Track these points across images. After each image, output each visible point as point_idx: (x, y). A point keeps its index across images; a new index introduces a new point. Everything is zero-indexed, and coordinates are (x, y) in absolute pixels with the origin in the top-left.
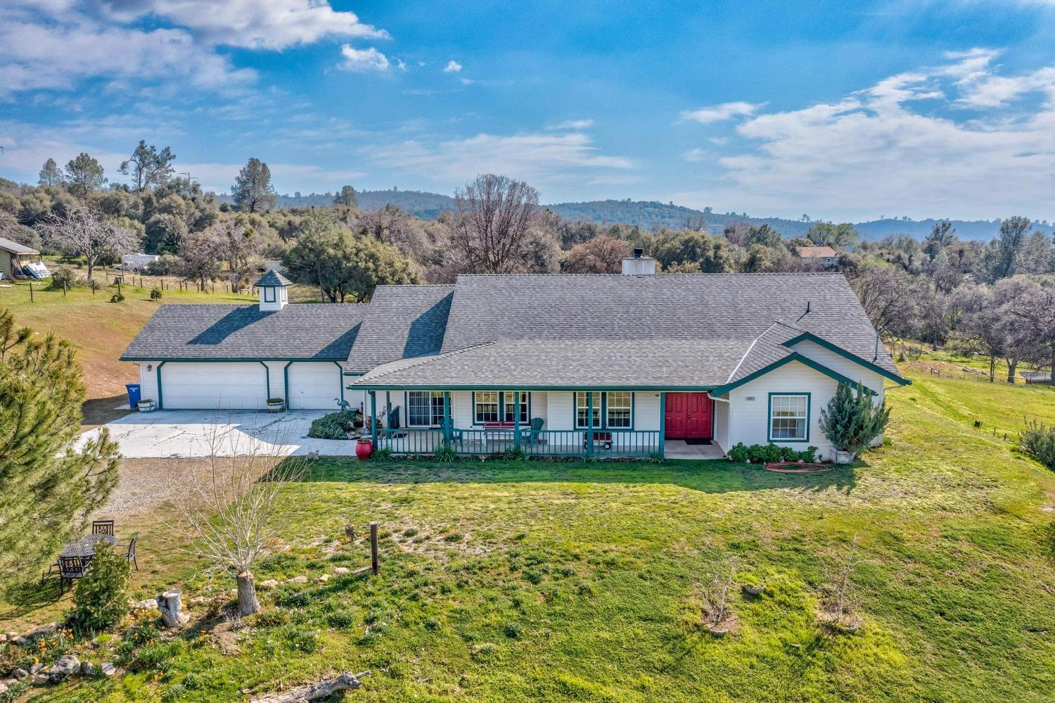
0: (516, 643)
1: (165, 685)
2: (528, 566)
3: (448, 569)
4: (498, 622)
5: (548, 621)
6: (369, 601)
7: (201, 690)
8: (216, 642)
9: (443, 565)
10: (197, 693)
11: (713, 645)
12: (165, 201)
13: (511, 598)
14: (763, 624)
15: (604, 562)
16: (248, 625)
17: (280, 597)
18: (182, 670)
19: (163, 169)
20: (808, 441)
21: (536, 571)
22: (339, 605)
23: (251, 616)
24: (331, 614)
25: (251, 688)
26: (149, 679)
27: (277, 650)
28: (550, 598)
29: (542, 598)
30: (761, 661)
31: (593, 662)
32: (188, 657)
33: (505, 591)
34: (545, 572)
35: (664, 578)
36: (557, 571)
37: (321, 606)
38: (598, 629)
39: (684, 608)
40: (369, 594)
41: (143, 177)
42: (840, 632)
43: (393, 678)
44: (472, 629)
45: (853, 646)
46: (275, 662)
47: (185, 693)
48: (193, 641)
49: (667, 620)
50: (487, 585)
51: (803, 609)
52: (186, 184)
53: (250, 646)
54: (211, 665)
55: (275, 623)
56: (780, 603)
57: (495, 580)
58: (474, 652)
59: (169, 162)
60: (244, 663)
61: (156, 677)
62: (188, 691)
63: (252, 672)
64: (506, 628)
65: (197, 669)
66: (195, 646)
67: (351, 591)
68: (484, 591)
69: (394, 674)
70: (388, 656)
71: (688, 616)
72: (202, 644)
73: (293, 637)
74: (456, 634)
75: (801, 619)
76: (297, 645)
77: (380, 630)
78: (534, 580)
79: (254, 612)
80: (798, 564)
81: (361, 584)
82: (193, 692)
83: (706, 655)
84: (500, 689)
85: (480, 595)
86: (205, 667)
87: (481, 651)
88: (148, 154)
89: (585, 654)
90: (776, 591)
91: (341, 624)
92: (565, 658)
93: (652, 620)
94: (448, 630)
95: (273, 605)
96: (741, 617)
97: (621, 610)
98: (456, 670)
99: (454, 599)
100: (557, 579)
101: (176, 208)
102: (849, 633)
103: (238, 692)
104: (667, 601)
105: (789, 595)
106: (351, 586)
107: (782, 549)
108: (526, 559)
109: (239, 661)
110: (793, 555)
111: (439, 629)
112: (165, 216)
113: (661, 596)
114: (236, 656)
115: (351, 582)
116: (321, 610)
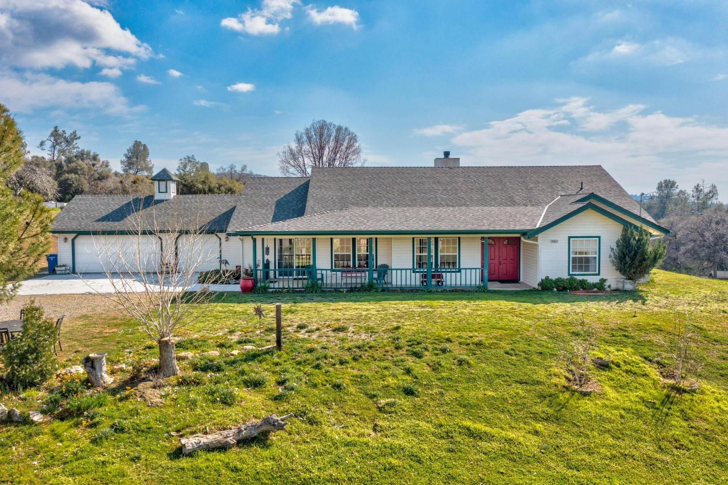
0: (416, 399)
1: (94, 430)
2: (409, 346)
3: (342, 348)
4: (395, 384)
5: (439, 384)
6: (278, 369)
7: (129, 433)
8: (141, 397)
9: (336, 345)
10: (126, 435)
11: (584, 401)
12: (73, 165)
13: (402, 368)
14: (619, 387)
15: (473, 343)
16: (170, 385)
17: (197, 364)
18: (109, 417)
19: (71, 146)
20: (599, 274)
21: (417, 349)
22: (252, 371)
23: (172, 378)
24: (246, 377)
25: (178, 431)
26: (77, 425)
27: (199, 403)
28: (436, 368)
29: (429, 368)
30: (628, 413)
31: (486, 412)
32: (115, 408)
33: (396, 364)
34: (426, 349)
35: (527, 354)
36: (436, 349)
37: (235, 372)
38: (484, 389)
39: (550, 375)
40: (277, 364)
41: (56, 152)
42: (685, 391)
43: (312, 424)
44: (374, 390)
45: (699, 401)
46: (199, 411)
47: (113, 435)
48: (118, 396)
49: (538, 383)
50: (379, 359)
51: (648, 376)
52: (88, 154)
53: (173, 400)
54: (138, 414)
55: (195, 382)
56: (627, 372)
57: (385, 355)
58: (380, 406)
59: (75, 142)
60: (169, 412)
61: (84, 423)
62: (116, 434)
63: (178, 419)
64: (404, 388)
65: (124, 417)
66: (121, 400)
67: (260, 362)
68: (377, 363)
69: (312, 422)
70: (304, 408)
71: (555, 380)
72: (127, 398)
73: (214, 392)
74: (361, 393)
75: (649, 383)
76: (218, 399)
77: (292, 389)
78: (418, 355)
79: (174, 375)
80: (631, 345)
81: (268, 356)
82: (122, 435)
83: (581, 408)
84: (411, 433)
85: (374, 365)
86: (132, 415)
87: (387, 404)
88: (60, 135)
89: (477, 406)
90: (621, 363)
91: (256, 385)
92: (462, 410)
93: (526, 383)
94: (352, 390)
95: (191, 370)
96: (599, 381)
97: (498, 376)
98: (367, 419)
99: (353, 368)
100: (437, 355)
101: (81, 170)
102: (692, 391)
103: (166, 435)
104: (535, 370)
105: (633, 366)
106: (260, 358)
107: (613, 336)
108: (407, 341)
109: (164, 411)
110: (624, 339)
111: (345, 388)
112: (73, 176)
113: (529, 367)
114: (161, 407)
115: (259, 355)
116: (236, 374)
